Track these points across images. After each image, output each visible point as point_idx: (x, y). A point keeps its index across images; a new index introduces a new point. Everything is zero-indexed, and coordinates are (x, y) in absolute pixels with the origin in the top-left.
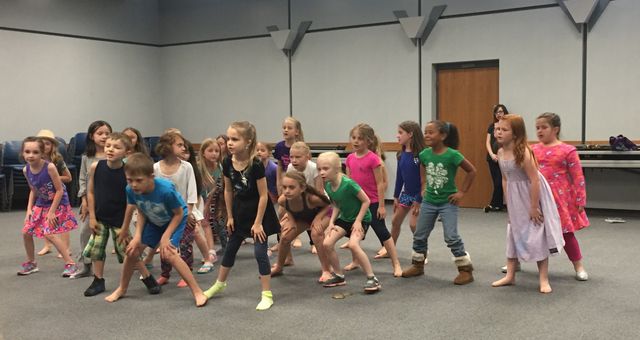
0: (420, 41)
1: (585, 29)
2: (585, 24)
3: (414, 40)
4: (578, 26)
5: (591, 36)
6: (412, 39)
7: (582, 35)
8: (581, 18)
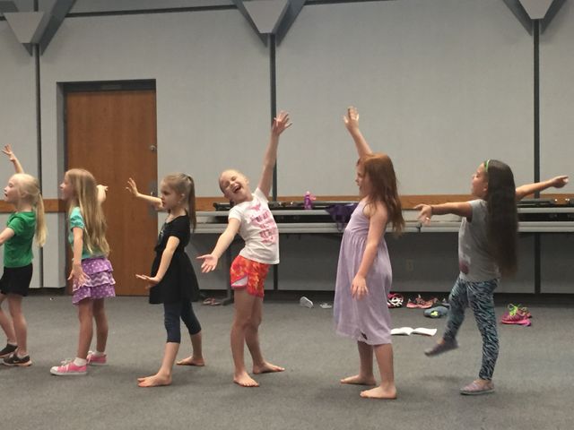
0: (38, 47)
1: (272, 41)
2: (272, 36)
3: (28, 47)
4: (263, 37)
5: (281, 52)
6: (24, 44)
7: (268, 50)
8: (267, 27)
